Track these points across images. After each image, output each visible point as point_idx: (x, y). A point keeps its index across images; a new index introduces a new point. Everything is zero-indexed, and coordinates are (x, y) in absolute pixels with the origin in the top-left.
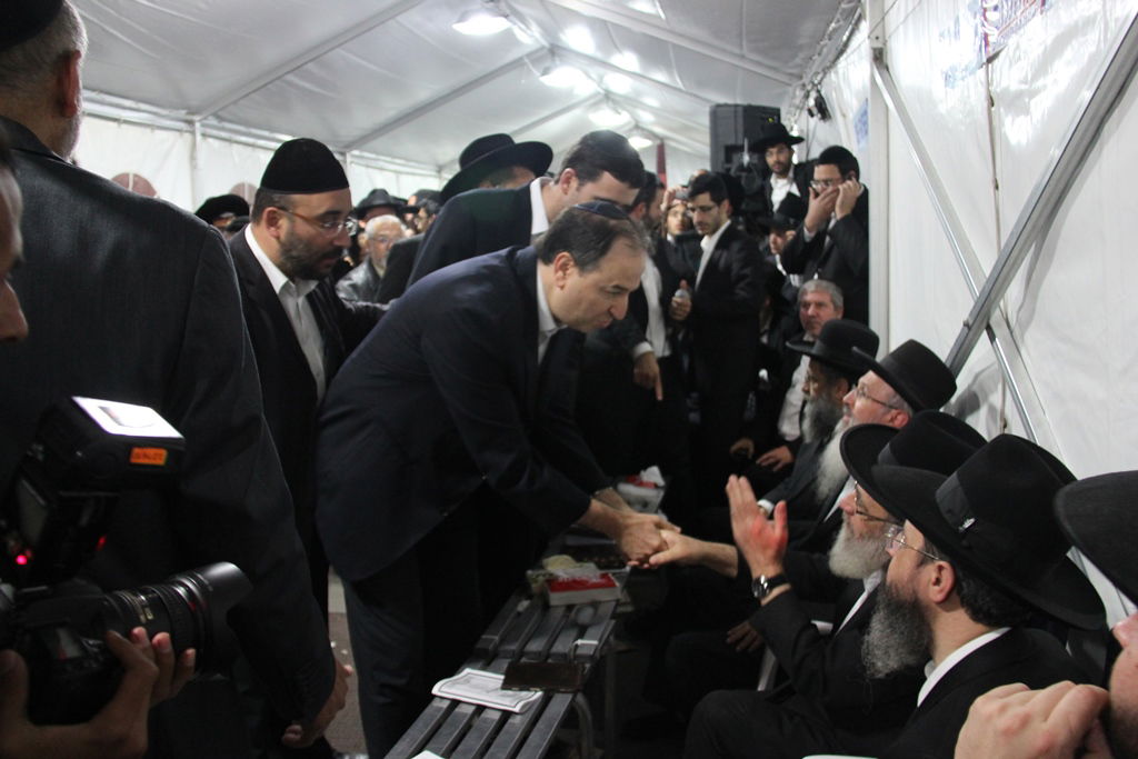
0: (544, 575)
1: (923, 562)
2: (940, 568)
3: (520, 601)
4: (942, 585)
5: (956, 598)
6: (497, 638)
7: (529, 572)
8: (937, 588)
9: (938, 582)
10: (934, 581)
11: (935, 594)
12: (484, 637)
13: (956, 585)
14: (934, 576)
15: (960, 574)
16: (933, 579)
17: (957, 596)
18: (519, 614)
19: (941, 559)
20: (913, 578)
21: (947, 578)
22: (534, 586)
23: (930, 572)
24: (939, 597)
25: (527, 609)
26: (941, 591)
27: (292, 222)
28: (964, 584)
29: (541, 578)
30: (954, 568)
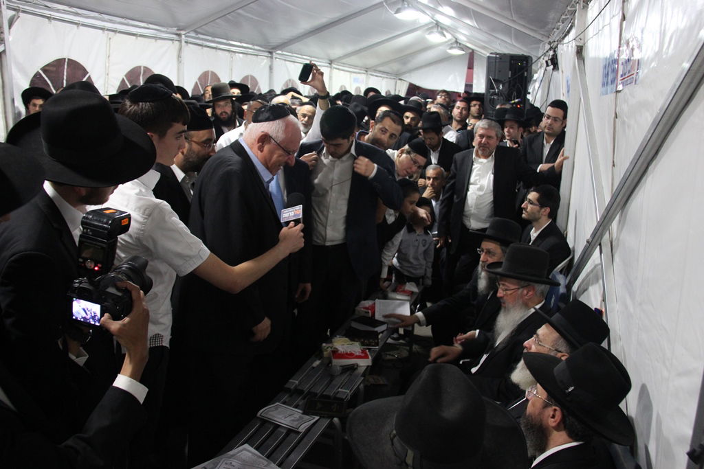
0: (331, 348)
1: (546, 406)
2: (555, 410)
3: (315, 361)
4: (556, 418)
5: (562, 426)
6: (297, 382)
7: (324, 344)
8: (553, 420)
9: (553, 417)
10: (552, 416)
11: (552, 423)
12: (291, 380)
13: (563, 420)
14: (551, 413)
15: (566, 413)
16: (551, 415)
17: (563, 425)
18: (314, 368)
19: (556, 405)
20: (540, 414)
21: (558, 414)
22: (325, 353)
23: (550, 411)
24: (554, 424)
25: (318, 366)
26: (555, 422)
27: (190, 145)
28: (567, 419)
29: (329, 349)
30: (562, 410)
